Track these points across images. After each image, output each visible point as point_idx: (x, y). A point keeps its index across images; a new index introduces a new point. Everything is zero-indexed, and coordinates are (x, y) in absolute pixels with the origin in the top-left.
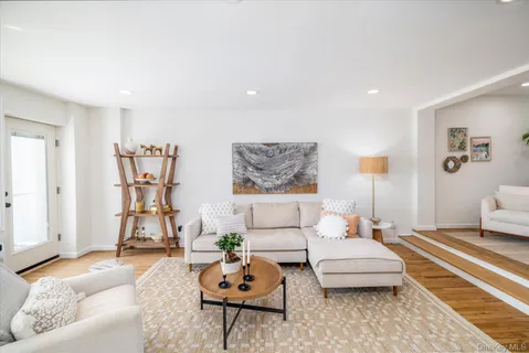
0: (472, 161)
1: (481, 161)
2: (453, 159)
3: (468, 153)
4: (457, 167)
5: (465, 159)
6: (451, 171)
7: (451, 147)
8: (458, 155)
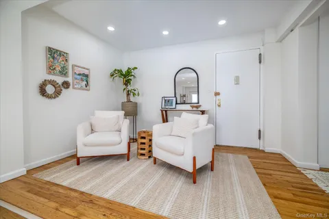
0: (74, 88)
1: (81, 88)
2: (53, 83)
3: (70, 79)
4: (58, 93)
5: (66, 85)
6: (49, 97)
7: (51, 69)
8: (60, 80)
